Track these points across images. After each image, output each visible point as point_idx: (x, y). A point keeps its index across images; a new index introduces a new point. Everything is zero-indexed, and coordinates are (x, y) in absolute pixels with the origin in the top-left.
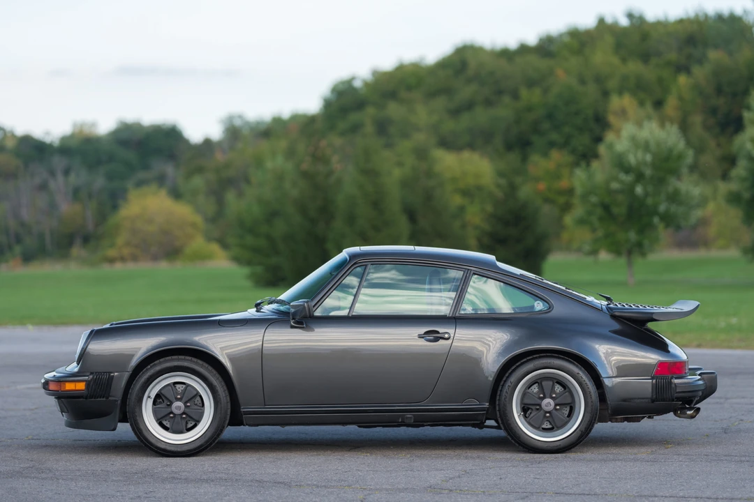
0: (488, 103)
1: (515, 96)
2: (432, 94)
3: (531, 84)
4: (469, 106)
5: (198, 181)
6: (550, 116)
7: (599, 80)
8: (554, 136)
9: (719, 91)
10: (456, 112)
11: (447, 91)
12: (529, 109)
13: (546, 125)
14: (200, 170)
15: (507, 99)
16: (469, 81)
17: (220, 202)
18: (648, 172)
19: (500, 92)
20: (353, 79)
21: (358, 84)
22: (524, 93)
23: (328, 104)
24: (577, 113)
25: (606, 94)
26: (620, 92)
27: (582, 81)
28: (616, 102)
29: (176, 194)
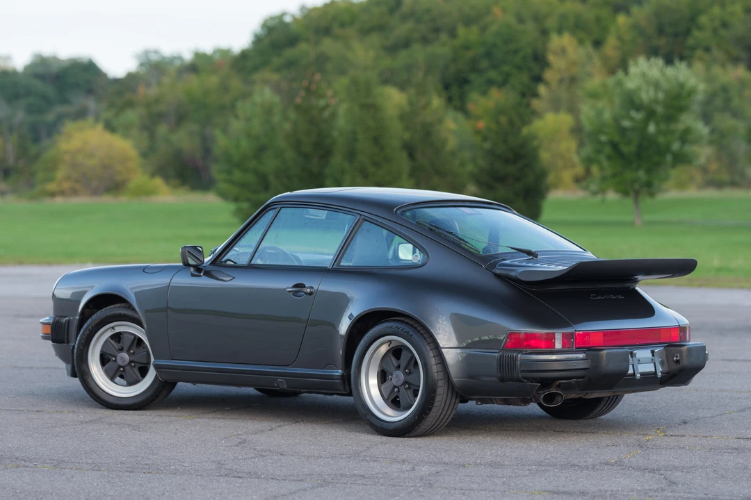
0: (425, 40)
1: (453, 33)
2: (365, 32)
3: (468, 22)
4: (406, 44)
5: (132, 116)
6: (488, 55)
7: (538, 18)
8: (493, 74)
9: (661, 31)
10: (392, 49)
11: (381, 28)
12: (467, 47)
13: (484, 64)
14: (130, 104)
15: (444, 37)
16: (404, 18)
17: (152, 136)
18: (660, 109)
19: (437, 30)
20: (284, 14)
21: (288, 19)
22: (461, 31)
23: (258, 40)
24: (516, 52)
25: (545, 33)
26: (560, 31)
27: (521, 20)
28: (556, 41)
29: (110, 127)
